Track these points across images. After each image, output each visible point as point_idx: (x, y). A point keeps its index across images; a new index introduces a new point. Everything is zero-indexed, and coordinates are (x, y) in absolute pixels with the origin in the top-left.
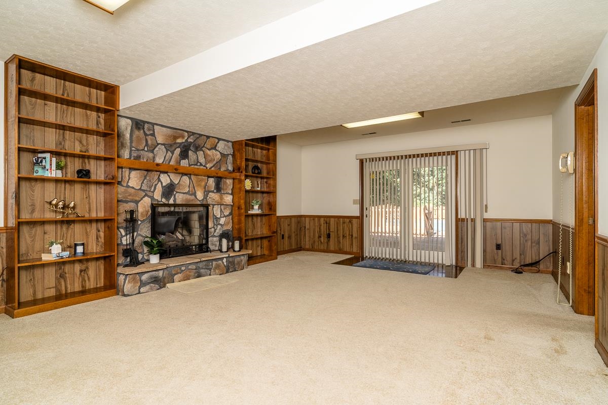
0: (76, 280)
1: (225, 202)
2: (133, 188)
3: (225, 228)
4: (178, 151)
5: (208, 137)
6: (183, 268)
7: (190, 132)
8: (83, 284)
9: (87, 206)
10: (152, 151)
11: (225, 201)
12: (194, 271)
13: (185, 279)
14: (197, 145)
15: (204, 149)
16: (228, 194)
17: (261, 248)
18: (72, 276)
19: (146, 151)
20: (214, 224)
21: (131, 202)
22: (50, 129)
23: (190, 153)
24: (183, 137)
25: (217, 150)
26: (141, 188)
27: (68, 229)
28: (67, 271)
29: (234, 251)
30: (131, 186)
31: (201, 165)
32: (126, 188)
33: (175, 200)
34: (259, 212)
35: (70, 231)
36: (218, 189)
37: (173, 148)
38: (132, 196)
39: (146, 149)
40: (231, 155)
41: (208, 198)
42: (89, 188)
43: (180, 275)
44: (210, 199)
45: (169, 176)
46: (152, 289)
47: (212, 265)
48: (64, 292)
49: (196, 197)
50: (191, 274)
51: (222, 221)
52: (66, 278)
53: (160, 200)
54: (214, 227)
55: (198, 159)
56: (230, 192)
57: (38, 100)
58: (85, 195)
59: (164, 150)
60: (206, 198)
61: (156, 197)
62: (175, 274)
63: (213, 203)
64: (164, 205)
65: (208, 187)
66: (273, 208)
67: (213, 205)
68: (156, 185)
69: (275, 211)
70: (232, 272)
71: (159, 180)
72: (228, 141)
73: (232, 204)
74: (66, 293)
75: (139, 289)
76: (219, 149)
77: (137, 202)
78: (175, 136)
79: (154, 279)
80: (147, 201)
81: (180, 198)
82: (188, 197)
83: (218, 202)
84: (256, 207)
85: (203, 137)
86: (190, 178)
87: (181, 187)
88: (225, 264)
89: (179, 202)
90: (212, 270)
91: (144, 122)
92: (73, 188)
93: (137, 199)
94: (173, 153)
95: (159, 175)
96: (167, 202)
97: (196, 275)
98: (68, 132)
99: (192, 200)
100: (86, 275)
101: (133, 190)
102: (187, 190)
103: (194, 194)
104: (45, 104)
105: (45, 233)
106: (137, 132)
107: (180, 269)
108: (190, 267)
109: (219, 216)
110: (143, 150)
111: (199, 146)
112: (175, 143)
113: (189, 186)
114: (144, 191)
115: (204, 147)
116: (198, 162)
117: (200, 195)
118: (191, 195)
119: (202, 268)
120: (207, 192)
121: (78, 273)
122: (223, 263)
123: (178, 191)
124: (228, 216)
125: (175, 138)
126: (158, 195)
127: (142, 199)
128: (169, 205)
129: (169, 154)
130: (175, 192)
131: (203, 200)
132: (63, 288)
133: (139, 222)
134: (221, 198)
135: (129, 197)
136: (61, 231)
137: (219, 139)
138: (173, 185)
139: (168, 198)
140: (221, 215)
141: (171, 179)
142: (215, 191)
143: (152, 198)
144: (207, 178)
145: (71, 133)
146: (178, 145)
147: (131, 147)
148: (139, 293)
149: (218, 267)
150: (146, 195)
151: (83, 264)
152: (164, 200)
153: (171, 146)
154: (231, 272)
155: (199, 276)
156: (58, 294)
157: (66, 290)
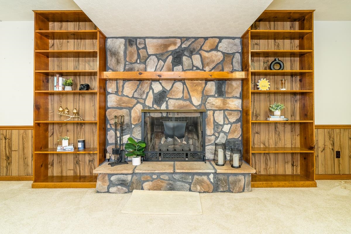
0: (86, 167)
1: (229, 107)
2: (127, 96)
3: (230, 137)
4: (170, 58)
5: (206, 39)
6: (155, 177)
7: (184, 37)
8: (90, 171)
9: (93, 112)
10: (145, 63)
11: (230, 105)
12: (167, 182)
13: (155, 188)
14: (192, 50)
15: (201, 52)
16: (236, 97)
17: (293, 165)
18: (84, 164)
19: (139, 64)
20: (215, 131)
21: (125, 108)
22: (71, 58)
23: (184, 58)
24: (175, 44)
25: (219, 51)
26: (133, 96)
27: (81, 128)
28: (80, 160)
29: (232, 166)
30: (126, 95)
31: (198, 68)
32: (121, 97)
33: (167, 107)
34: (282, 119)
35: (82, 131)
36: (220, 93)
37: (165, 57)
38: (126, 103)
39: (138, 62)
40: (239, 53)
41: (207, 102)
42: (94, 98)
43: (150, 183)
44: (208, 105)
45: (161, 83)
46: (119, 191)
47: (192, 179)
48: (79, 175)
49: (191, 102)
50: (163, 184)
51: (226, 128)
52: (80, 164)
53: (151, 106)
54: (214, 135)
55: (192, 63)
56: (238, 95)
57: (64, 40)
58: (92, 104)
59: (156, 60)
60: (205, 104)
61: (147, 104)
62: (145, 181)
63: (213, 108)
64: (156, 111)
65: (207, 91)
66: (309, 114)
67: (214, 111)
68: (148, 93)
69: (312, 118)
70: (224, 192)
71: (151, 88)
72: (234, 38)
73: (241, 110)
74: (80, 176)
75: (108, 188)
76: (221, 49)
77: (130, 109)
78: (166, 45)
79: (121, 182)
80: (139, 107)
81: (172, 104)
82: (181, 102)
83: (220, 108)
84: (278, 113)
85: (199, 40)
86: (184, 84)
87: (173, 94)
88: (212, 180)
89: (171, 108)
90: (192, 185)
91: (136, 38)
92: (84, 98)
93: (130, 106)
94: (165, 61)
95: (151, 84)
96: (158, 108)
97: (168, 186)
98: (81, 58)
99: (187, 106)
100: (93, 165)
101: (127, 98)
102: (180, 95)
103: (190, 100)
104: (68, 42)
105: (67, 131)
106: (130, 49)
107: (151, 177)
108: (162, 177)
109: (222, 123)
110: (136, 62)
111: (194, 49)
112: (167, 52)
113: (183, 92)
114: (136, 98)
115: (201, 49)
116: (193, 66)
117: (196, 101)
118: (185, 100)
119: (179, 181)
120: (205, 97)
121: (88, 162)
122: (209, 179)
123: (171, 97)
124: (234, 123)
125: (166, 46)
126: (149, 102)
127: (135, 105)
128: (161, 112)
129: (161, 63)
130: (167, 99)
131: (200, 105)
132: (78, 171)
133: (133, 126)
134: (224, 103)
135: (122, 105)
136: (77, 130)
137: (221, 39)
138: (165, 92)
139: (160, 105)
140: (224, 121)
141: (163, 87)
142: (216, 95)
143: (144, 105)
144: (204, 81)
145: (83, 58)
146: (170, 53)
147: (126, 61)
148: (108, 192)
149: (200, 182)
150: (138, 102)
151: (91, 156)
152: (155, 106)
153: (162, 54)
154: (221, 192)
155: (172, 188)
156: (75, 175)
157: (80, 174)
